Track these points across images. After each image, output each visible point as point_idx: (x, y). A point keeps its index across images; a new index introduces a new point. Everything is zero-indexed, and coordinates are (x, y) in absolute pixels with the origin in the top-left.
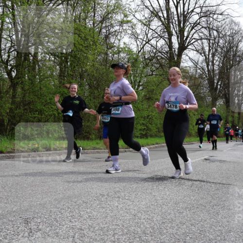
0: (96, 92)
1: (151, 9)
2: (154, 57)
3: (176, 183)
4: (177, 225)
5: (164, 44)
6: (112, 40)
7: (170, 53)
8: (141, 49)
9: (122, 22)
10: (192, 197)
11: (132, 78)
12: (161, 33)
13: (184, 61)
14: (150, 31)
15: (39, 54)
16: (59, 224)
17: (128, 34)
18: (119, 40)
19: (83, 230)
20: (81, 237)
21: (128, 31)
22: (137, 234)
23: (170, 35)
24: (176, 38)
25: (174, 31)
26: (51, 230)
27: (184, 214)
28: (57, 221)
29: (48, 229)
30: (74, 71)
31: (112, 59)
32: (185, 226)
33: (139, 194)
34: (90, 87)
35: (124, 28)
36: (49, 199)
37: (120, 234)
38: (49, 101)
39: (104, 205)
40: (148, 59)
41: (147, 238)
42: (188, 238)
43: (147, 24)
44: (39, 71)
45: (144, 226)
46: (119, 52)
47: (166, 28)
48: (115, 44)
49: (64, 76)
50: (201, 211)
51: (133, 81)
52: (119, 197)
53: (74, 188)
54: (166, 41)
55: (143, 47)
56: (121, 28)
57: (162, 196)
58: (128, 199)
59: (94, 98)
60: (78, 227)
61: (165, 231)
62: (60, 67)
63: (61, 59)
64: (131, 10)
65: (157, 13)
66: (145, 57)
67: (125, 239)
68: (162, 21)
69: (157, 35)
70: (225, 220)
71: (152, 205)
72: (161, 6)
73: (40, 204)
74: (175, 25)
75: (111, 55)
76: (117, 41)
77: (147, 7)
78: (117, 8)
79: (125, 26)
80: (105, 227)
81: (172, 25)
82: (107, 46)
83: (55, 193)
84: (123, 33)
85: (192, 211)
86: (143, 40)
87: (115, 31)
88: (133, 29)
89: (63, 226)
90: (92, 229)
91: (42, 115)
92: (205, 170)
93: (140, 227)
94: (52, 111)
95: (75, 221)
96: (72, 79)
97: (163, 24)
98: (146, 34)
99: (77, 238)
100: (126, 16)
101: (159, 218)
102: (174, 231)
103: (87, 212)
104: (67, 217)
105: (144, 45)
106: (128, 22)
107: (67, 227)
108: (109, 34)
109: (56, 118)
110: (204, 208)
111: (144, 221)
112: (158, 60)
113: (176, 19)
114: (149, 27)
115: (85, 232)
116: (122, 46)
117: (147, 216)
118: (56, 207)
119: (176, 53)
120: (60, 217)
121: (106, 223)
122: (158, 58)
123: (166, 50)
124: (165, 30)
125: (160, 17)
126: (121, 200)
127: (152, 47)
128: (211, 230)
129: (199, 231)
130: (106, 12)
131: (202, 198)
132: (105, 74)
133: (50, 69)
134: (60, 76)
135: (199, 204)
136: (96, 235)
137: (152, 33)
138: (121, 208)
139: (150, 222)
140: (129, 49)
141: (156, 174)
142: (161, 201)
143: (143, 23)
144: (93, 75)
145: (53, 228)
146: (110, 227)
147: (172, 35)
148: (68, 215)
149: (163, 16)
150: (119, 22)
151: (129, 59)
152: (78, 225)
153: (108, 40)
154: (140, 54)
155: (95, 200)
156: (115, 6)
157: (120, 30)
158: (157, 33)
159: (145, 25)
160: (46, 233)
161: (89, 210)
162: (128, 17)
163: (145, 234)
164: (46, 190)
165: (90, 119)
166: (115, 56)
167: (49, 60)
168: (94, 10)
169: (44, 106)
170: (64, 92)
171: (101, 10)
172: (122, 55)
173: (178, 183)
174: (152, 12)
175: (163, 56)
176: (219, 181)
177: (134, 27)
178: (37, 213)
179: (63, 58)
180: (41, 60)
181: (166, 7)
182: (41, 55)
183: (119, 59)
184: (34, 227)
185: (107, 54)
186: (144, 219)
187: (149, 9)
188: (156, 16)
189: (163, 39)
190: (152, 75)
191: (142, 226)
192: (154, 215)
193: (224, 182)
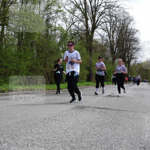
0: (41, 54)
1: (75, 3)
2: (77, 33)
3: (91, 110)
4: (92, 136)
5: (83, 25)
6: (51, 22)
7: (87, 31)
8: (69, 28)
9: (57, 11)
10: (100, 119)
11: (63, 46)
12: (81, 18)
13: (95, 36)
14: (75, 17)
15: (5, 31)
16: (19, 138)
17: (61, 18)
18: (56, 22)
19: (33, 141)
20: (32, 145)
21: (61, 17)
22: (67, 142)
23: (87, 19)
24: (90, 21)
25: (89, 17)
26: (13, 142)
27: (96, 129)
28: (17, 136)
29: (11, 141)
30: (27, 42)
31: (51, 34)
32: (96, 137)
33: (68, 117)
34: (37, 51)
35: (58, 15)
36: (12, 122)
37: (57, 142)
38: (11, 61)
39: (46, 125)
40: (73, 34)
41: (73, 144)
42: (98, 144)
43: (73, 12)
44: (5, 42)
45: (71, 137)
46: (55, 30)
47: (84, 15)
48: (52, 25)
49: (21, 45)
50: (106, 127)
51: (64, 48)
52: (56, 120)
53: (28, 115)
54: (84, 23)
55: (70, 27)
56: (57, 15)
57: (82, 118)
58: (61, 121)
59: (40, 59)
60: (30, 139)
61: (84, 140)
62: (18, 39)
63: (19, 34)
64: (63, 4)
65: (79, 6)
66: (71, 33)
67: (60, 145)
68: (82, 11)
69: (78, 19)
70: (121, 132)
71: (76, 124)
72: (81, 1)
73: (6, 126)
74: (89, 13)
75: (50, 31)
76: (54, 23)
77: (72, 2)
78: (54, 2)
79: (59, 14)
80: (47, 139)
81: (88, 14)
82: (48, 26)
83: (16, 118)
84: (58, 18)
85: (101, 127)
86: (70, 23)
87: (53, 17)
88: (64, 15)
89: (21, 139)
90: (39, 140)
91: (7, 69)
92: (108, 102)
93: (69, 138)
94: (14, 67)
95: (28, 135)
96: (26, 46)
97: (82, 13)
98: (72, 19)
99: (30, 146)
100: (59, 7)
101: (80, 132)
102: (90, 140)
103: (36, 130)
104: (23, 133)
105: (71, 25)
106: (61, 11)
107: (23, 139)
108: (49, 18)
109: (16, 71)
110: (107, 125)
111: (71, 134)
112: (79, 35)
113: (90, 9)
114: (74, 15)
115: (34, 142)
116: (57, 26)
117: (73, 131)
118: (16, 127)
119: (91, 30)
120: (19, 133)
121: (48, 136)
122: (80, 34)
123: (84, 28)
124: (84, 16)
125: (80, 8)
126: (57, 121)
127: (76, 27)
128: (112, 138)
129: (105, 139)
130: (47, 5)
131: (107, 119)
132: (46, 43)
133: (12, 40)
134: (18, 44)
135: (105, 122)
136: (42, 144)
137: (75, 18)
138: (57, 126)
139: (75, 134)
140: (62, 28)
141: (79, 105)
142: (82, 122)
143: (70, 12)
144: (39, 44)
145: (15, 140)
146: (51, 139)
147: (88, 19)
148: (24, 132)
149: (83, 7)
150: (55, 11)
151: (61, 34)
152: (30, 138)
153: (48, 22)
154: (68, 31)
155: (41, 122)
156: (52, 1)
157: (56, 16)
158: (79, 18)
159: (71, 13)
160: (10, 143)
161: (37, 129)
162: (61, 8)
163: (72, 142)
164: (10, 117)
165: (38, 72)
166: (53, 32)
167: (11, 35)
168: (40, 3)
169: (8, 64)
170: (21, 54)
171: (44, 4)
172: (57, 32)
173: (92, 111)
174: (76, 5)
175: (83, 33)
176: (117, 109)
177: (64, 14)
178: (5, 131)
179: (20, 34)
180: (6, 35)
181: (84, 2)
182: (6, 31)
183: (55, 34)
184: (3, 140)
185: (47, 31)
186: (71, 133)
187: (74, 3)
188: (78, 8)
189: (83, 22)
190: (76, 44)
191: (70, 137)
192: (77, 130)
193: (120, 109)
